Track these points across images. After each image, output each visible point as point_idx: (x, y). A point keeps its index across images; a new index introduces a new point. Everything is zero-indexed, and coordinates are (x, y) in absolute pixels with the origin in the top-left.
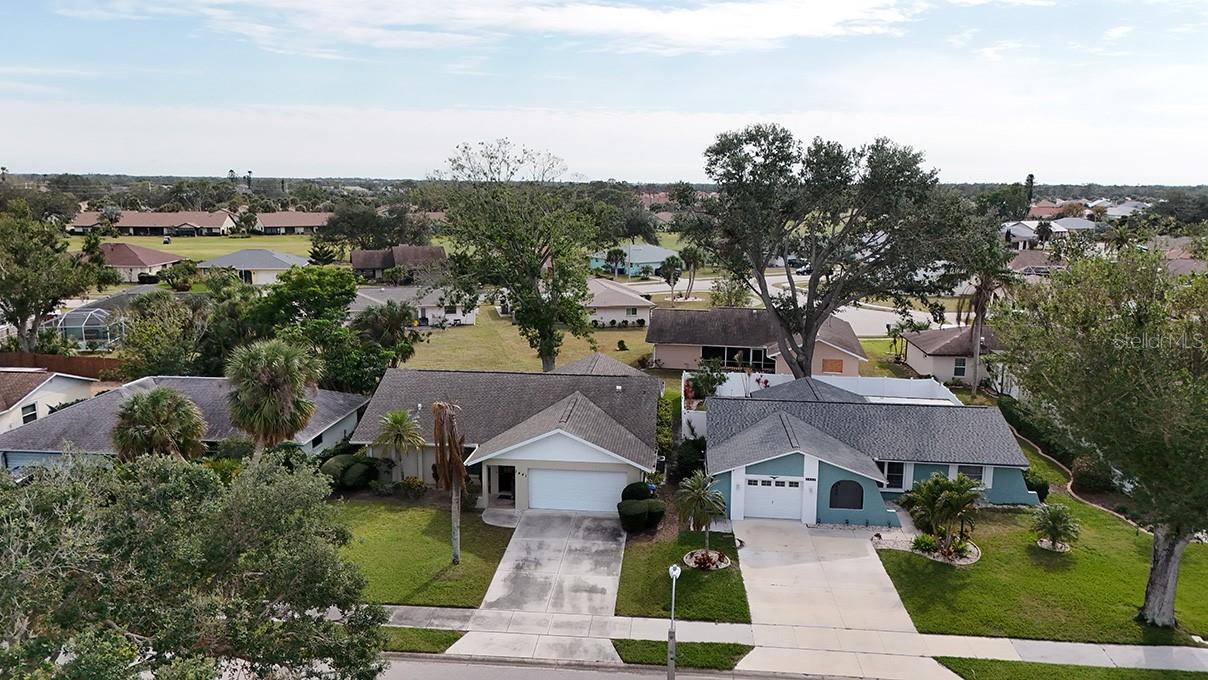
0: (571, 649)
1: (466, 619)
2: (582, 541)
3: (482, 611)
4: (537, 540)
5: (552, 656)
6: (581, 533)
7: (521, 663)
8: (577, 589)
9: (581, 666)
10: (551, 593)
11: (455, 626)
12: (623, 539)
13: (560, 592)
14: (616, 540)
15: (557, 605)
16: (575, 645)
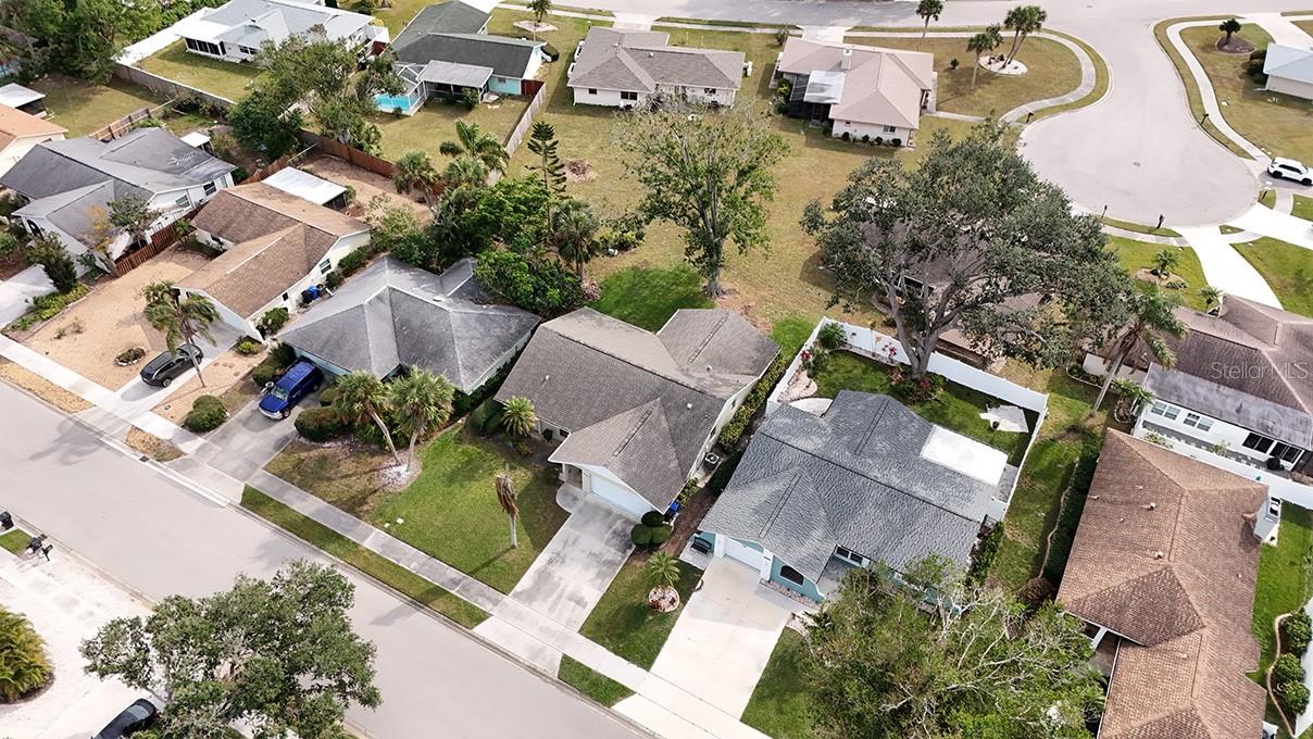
0: (537, 653)
1: (496, 603)
2: (603, 544)
3: (508, 599)
4: (577, 533)
5: (524, 656)
6: (608, 535)
7: (506, 655)
8: (570, 599)
9: (534, 671)
10: (555, 595)
11: (487, 607)
12: (629, 552)
13: (560, 596)
14: (624, 552)
15: (552, 609)
16: (541, 651)
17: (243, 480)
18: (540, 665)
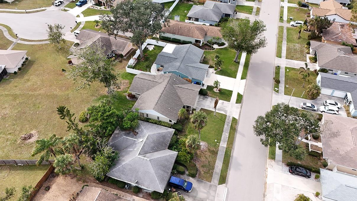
1: (229, 117)
2: (207, 101)
3: (228, 114)
4: (206, 106)
6: (205, 101)
7: (240, 112)
8: (223, 105)
9: (241, 107)
10: (223, 107)
11: (231, 118)
12: (207, 97)
13: (223, 106)
14: (208, 98)
15: (227, 107)
16: (237, 107)
17: (217, 187)
18: (240, 107)
